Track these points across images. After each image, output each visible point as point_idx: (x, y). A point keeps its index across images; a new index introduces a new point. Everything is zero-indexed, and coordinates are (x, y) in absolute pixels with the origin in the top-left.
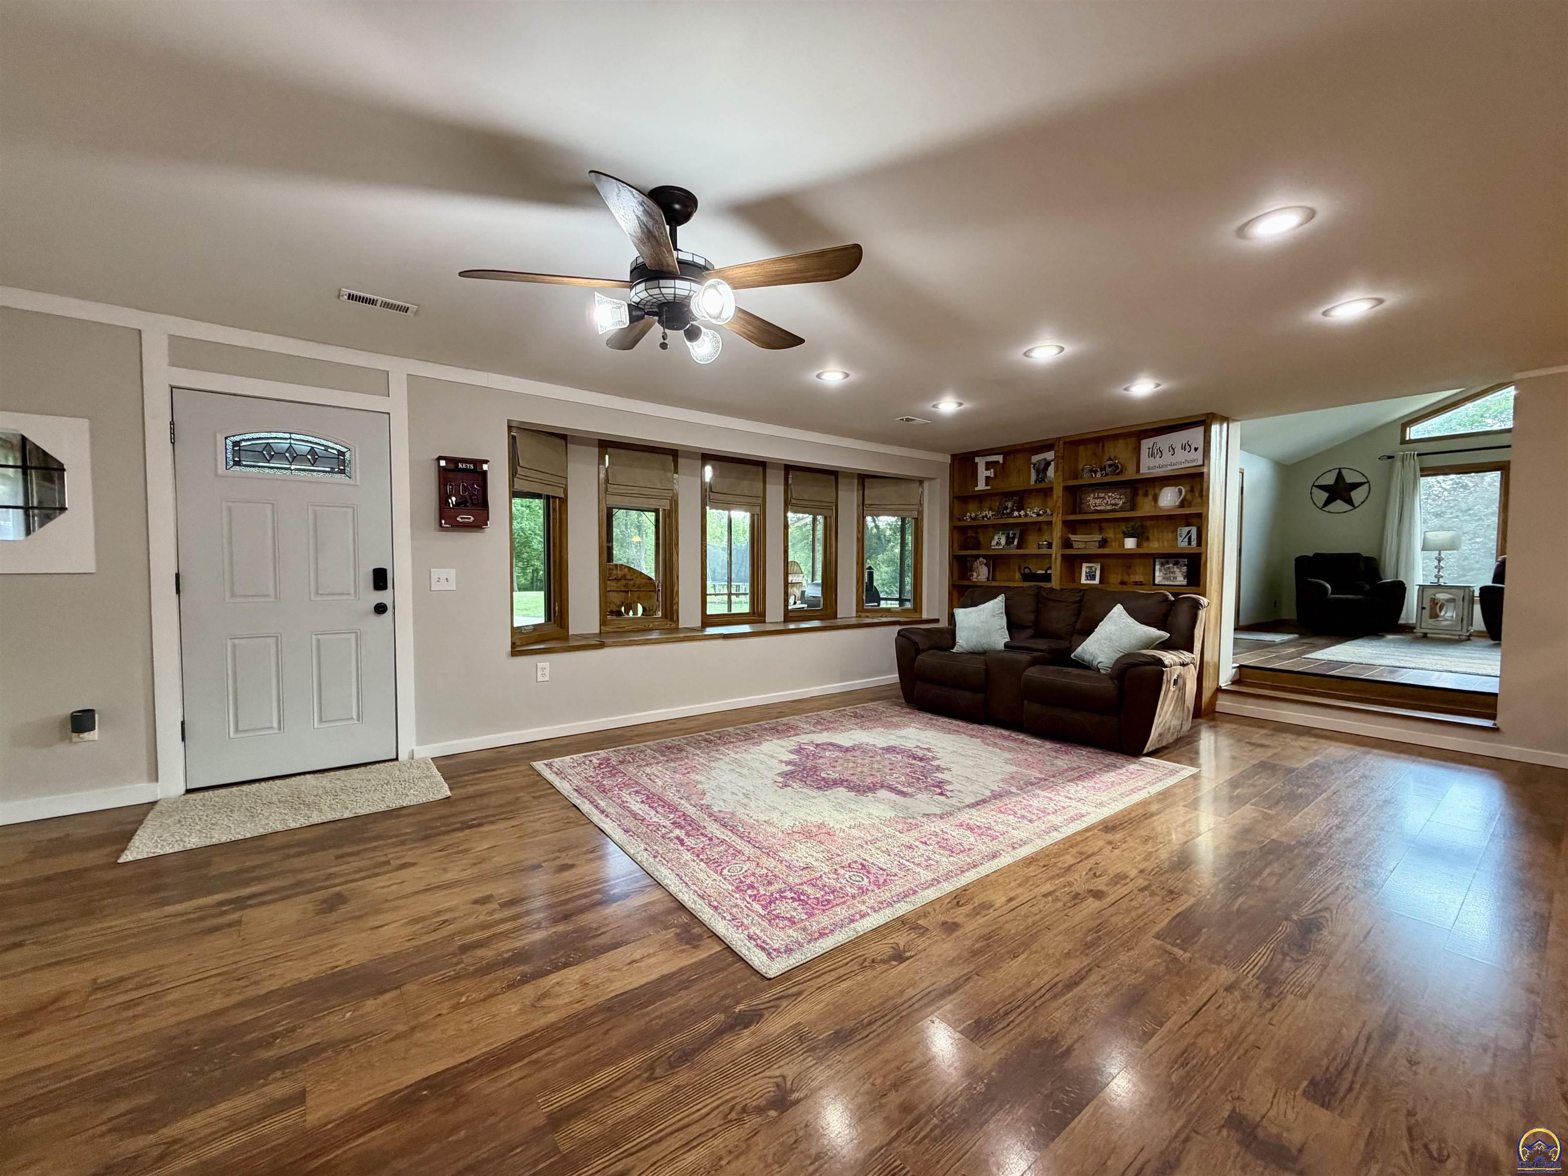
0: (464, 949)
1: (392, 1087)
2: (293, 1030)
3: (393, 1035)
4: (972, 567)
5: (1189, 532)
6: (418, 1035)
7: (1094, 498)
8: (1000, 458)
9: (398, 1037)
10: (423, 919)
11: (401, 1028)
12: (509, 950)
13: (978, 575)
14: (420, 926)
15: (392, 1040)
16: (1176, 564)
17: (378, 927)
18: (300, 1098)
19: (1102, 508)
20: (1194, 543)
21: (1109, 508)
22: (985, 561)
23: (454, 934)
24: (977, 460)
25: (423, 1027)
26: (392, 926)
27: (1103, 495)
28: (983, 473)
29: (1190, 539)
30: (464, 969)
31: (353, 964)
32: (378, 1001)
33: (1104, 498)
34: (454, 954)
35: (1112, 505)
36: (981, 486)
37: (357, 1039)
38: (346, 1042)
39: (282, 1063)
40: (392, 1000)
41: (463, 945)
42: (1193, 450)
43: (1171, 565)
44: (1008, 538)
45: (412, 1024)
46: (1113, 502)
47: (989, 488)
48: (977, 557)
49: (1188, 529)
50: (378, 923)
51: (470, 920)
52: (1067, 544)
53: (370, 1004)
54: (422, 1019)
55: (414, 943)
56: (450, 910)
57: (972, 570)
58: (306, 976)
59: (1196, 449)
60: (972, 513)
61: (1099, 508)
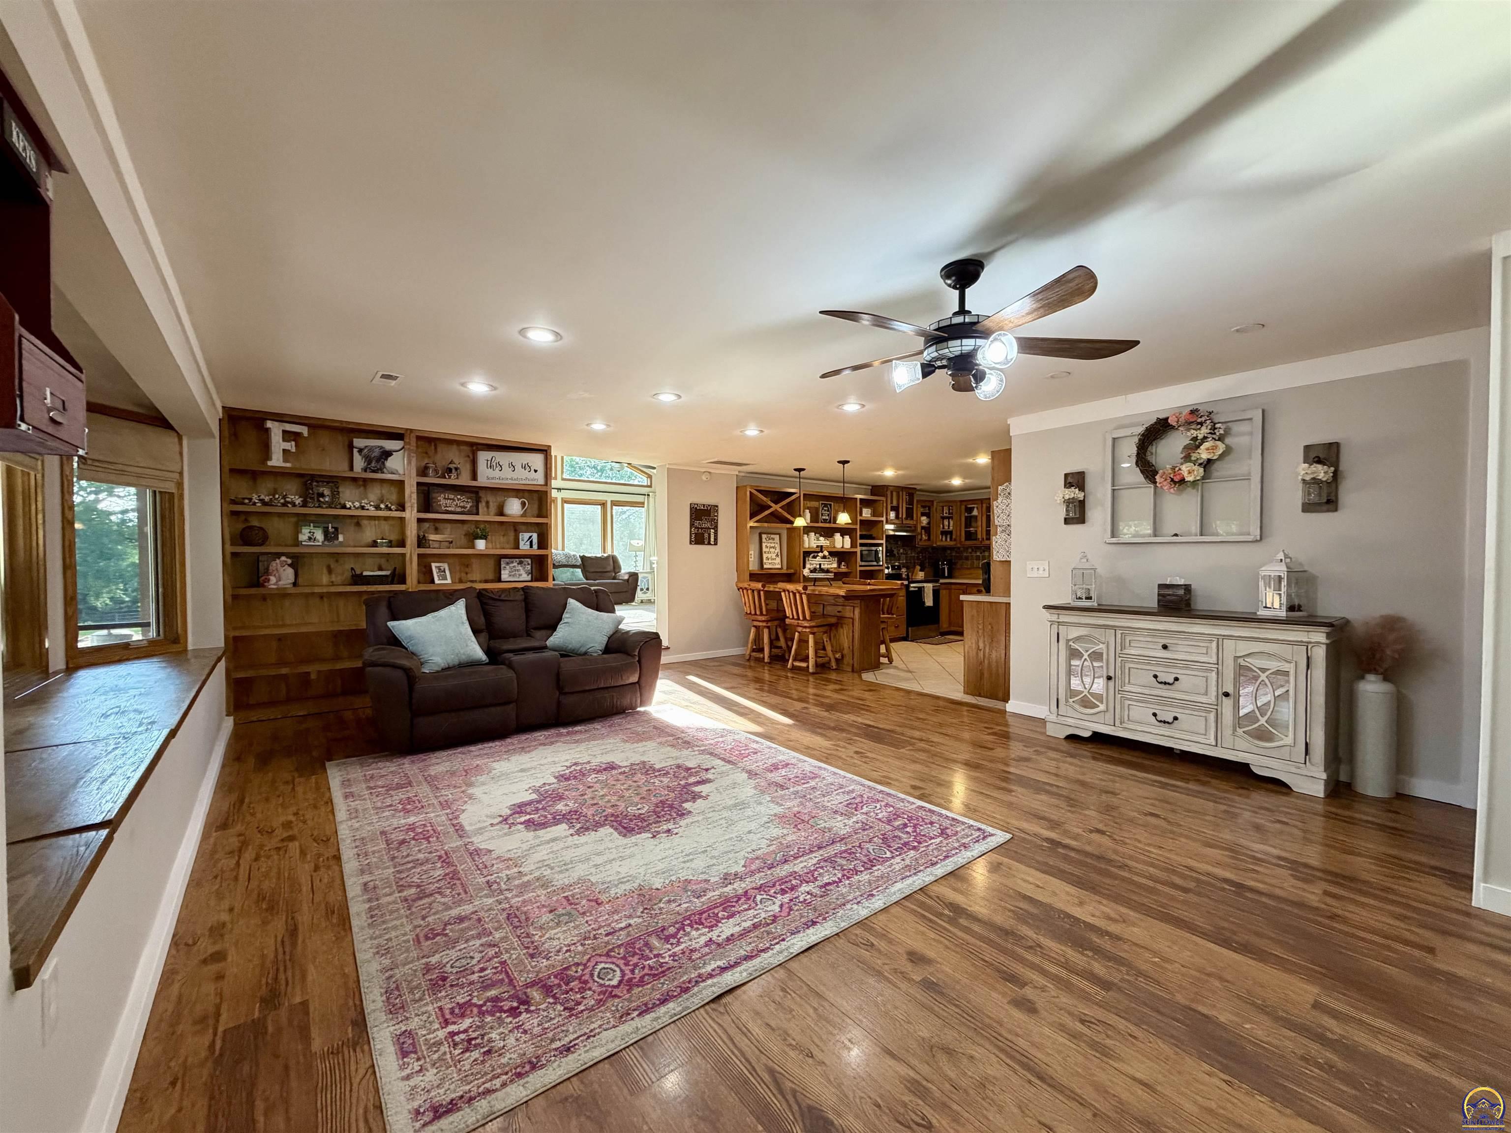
0: (1106, 985)
1: (1251, 962)
2: (1303, 1058)
3: (1226, 984)
4: (267, 569)
5: (530, 537)
6: (1210, 969)
7: (445, 498)
8: (304, 430)
9: (1221, 979)
10: (1094, 1045)
11: (1217, 983)
12: (1083, 954)
13: (279, 579)
14: (1108, 1042)
15: (1228, 981)
16: (520, 563)
17: (1145, 1085)
18: (1316, 1006)
19: (453, 509)
20: (535, 546)
21: (459, 510)
22: (289, 561)
23: (1097, 1004)
24: (269, 424)
25: (1201, 970)
26: (1131, 1071)
27: (452, 496)
28: (278, 444)
29: (531, 542)
30: (1128, 974)
31: (1207, 1067)
32: (1214, 1013)
33: (453, 500)
34: (1120, 989)
35: (462, 507)
36: (276, 460)
37: (1253, 1004)
38: (1263, 1009)
39: (1321, 1038)
40: (1204, 1004)
41: (1102, 988)
42: (532, 471)
43: (515, 564)
44: (326, 533)
45: (1206, 978)
46: (462, 504)
47: (288, 465)
48: (278, 555)
49: (530, 534)
50: (1139, 1091)
51: (1064, 1000)
52: (422, 542)
53: (1223, 1018)
54: (1198, 974)
55: (1133, 1029)
56: (1062, 1028)
57: (267, 572)
58: (1261, 1102)
59: (536, 471)
60: (260, 494)
61: (449, 509)
